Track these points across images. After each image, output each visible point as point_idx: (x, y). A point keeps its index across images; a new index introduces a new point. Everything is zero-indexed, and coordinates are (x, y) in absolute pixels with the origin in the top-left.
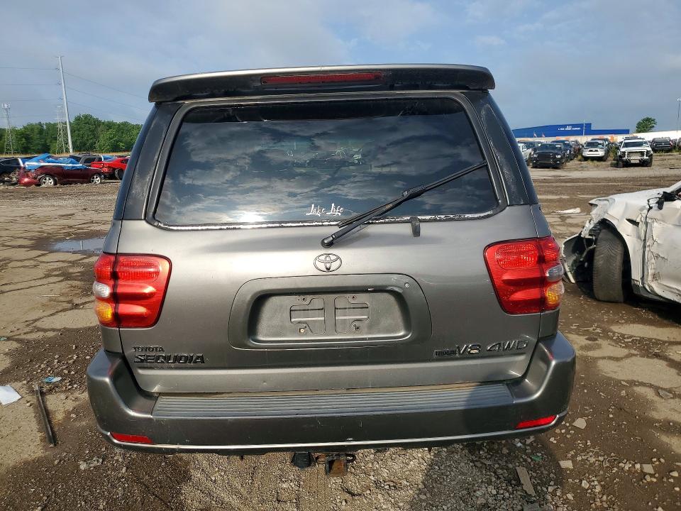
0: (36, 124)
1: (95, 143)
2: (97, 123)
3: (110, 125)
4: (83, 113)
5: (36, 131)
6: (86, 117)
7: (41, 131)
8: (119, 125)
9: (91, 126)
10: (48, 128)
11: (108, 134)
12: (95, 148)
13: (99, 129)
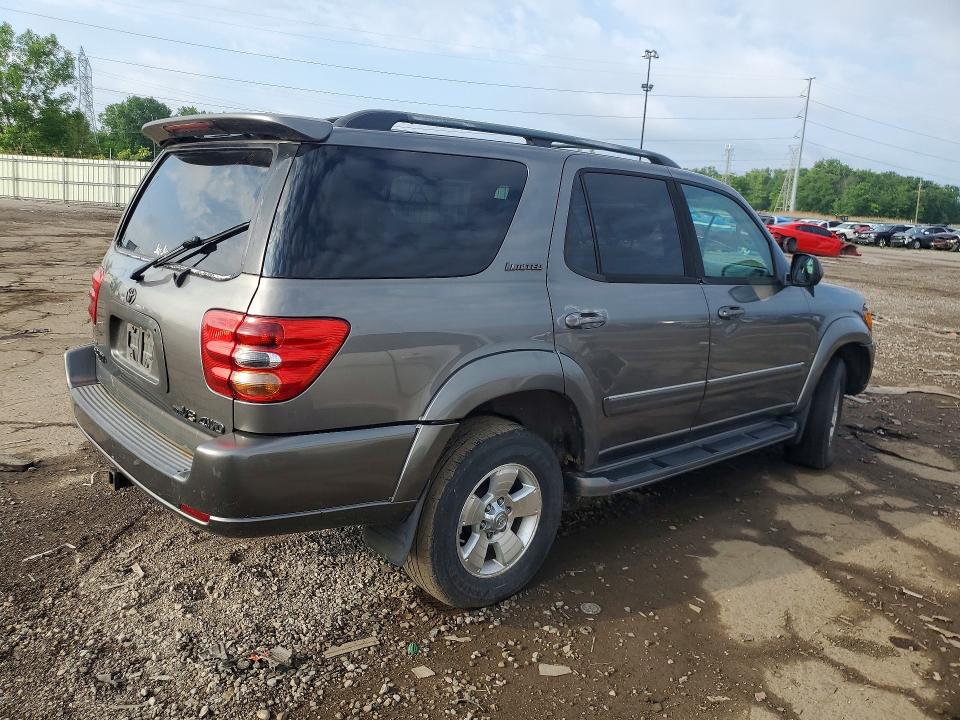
0: (762, 171)
1: (834, 200)
2: (846, 172)
3: (863, 177)
4: (827, 157)
5: (760, 179)
6: (831, 163)
7: (767, 180)
8: (878, 176)
9: (834, 177)
10: (776, 178)
11: (857, 189)
12: (832, 207)
13: (846, 181)
